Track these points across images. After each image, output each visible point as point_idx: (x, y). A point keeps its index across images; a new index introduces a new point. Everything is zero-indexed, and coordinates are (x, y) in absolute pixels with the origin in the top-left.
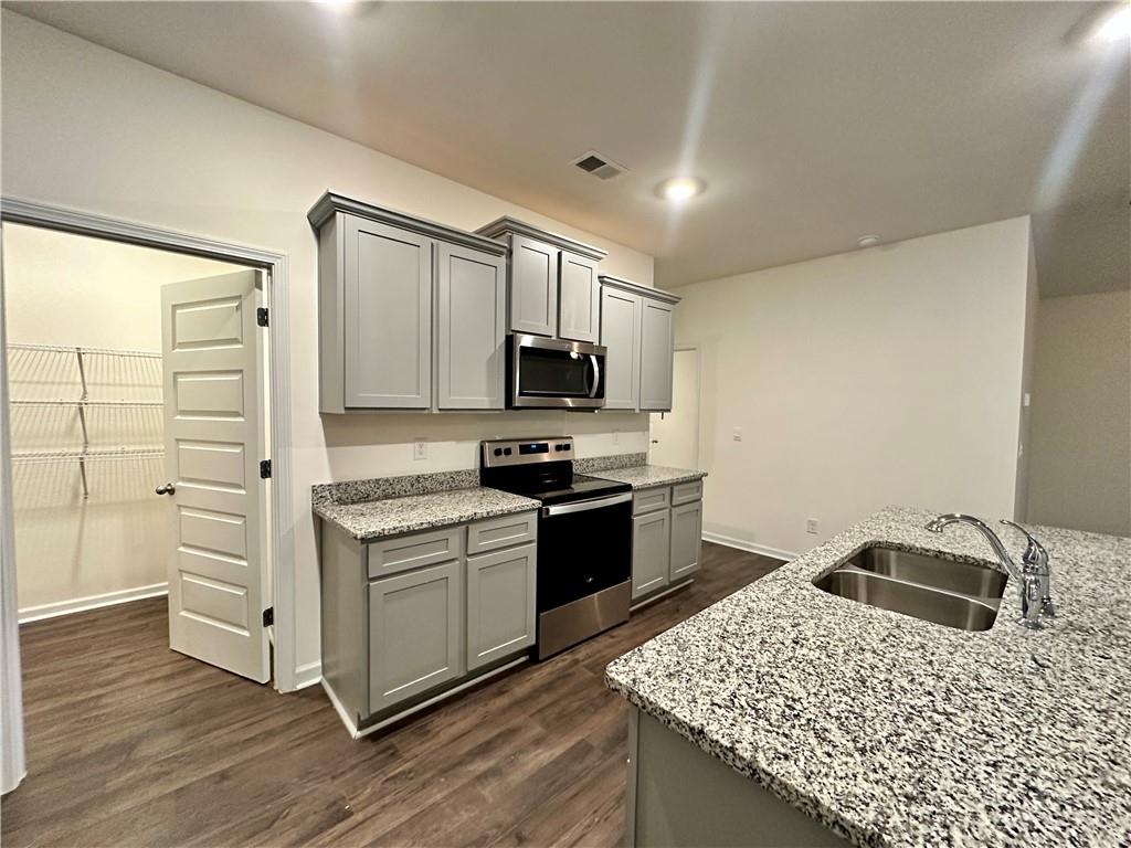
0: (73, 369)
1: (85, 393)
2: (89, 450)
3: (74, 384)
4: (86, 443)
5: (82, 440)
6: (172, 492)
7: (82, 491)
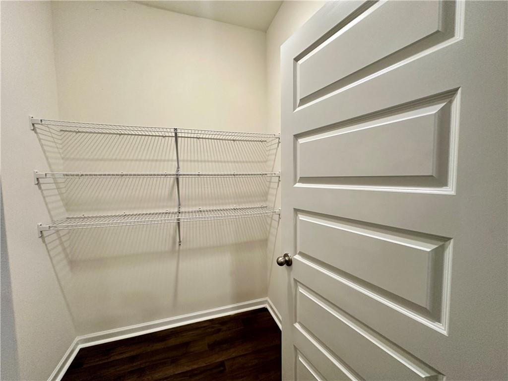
0: (172, 148)
1: (178, 167)
2: (182, 210)
3: (172, 160)
4: (180, 205)
5: (177, 203)
6: (289, 263)
7: (178, 240)
